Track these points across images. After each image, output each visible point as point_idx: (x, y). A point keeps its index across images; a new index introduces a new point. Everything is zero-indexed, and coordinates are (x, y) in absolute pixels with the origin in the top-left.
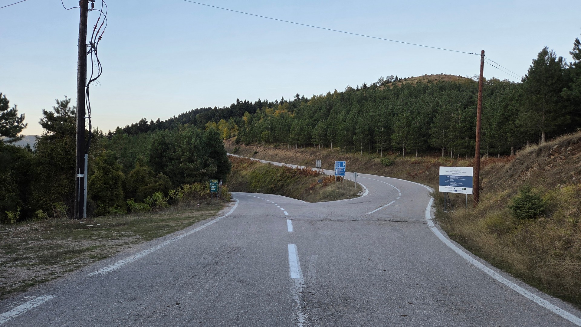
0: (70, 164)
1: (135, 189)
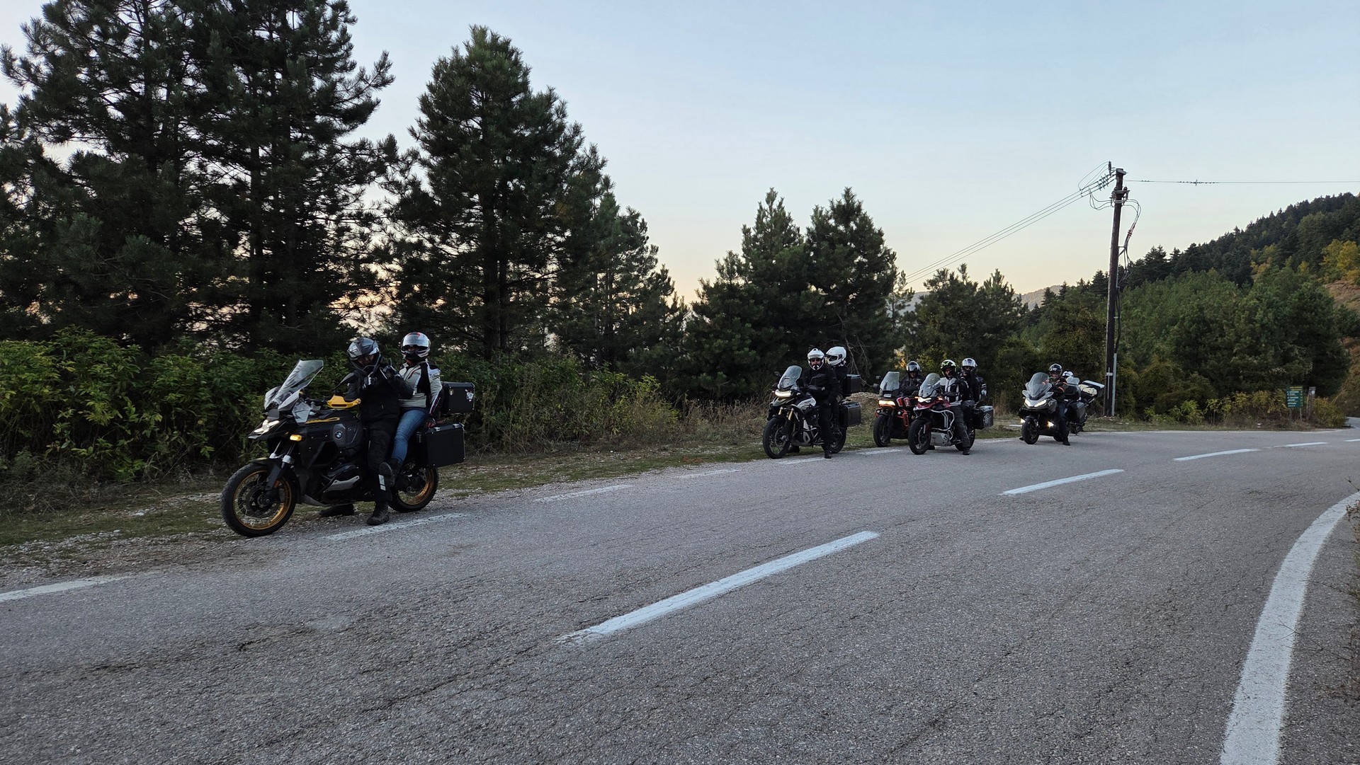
1: (1152, 395)
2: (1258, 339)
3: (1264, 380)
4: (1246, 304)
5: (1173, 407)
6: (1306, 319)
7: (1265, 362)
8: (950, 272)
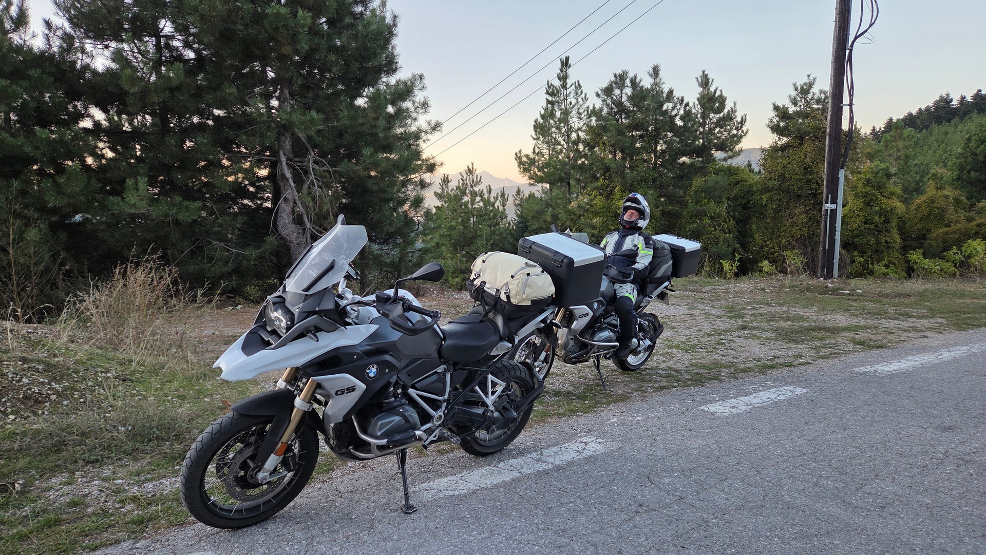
0: (811, 189)
1: (924, 232)
5: (951, 249)
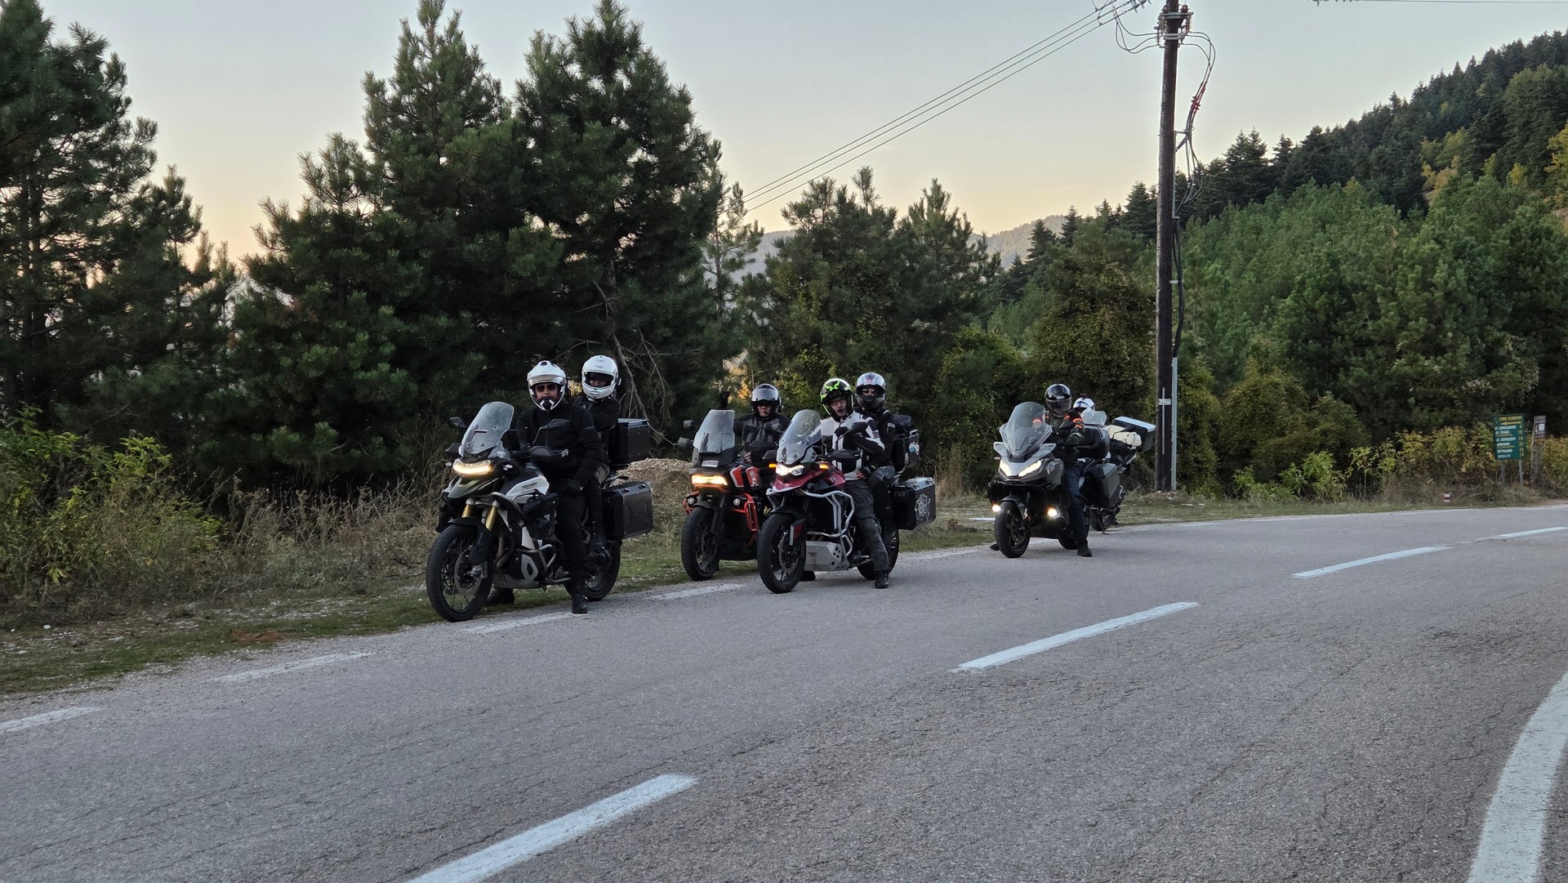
2: (1439, 322)
3: (1453, 405)
4: (1416, 252)
5: (1287, 467)
6: (1524, 281)
7: (1454, 368)
8: (837, 186)
